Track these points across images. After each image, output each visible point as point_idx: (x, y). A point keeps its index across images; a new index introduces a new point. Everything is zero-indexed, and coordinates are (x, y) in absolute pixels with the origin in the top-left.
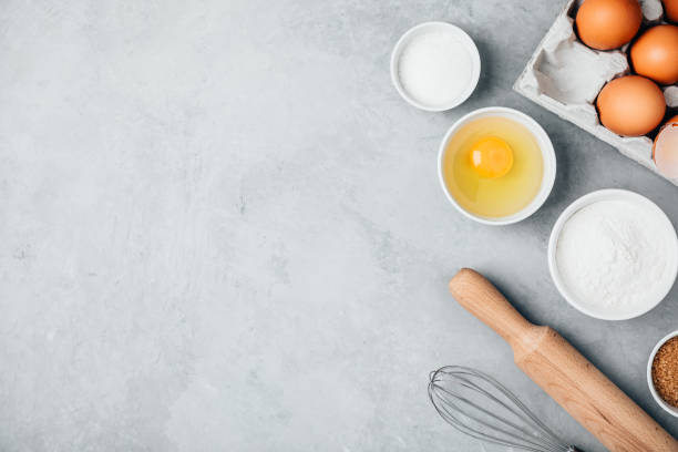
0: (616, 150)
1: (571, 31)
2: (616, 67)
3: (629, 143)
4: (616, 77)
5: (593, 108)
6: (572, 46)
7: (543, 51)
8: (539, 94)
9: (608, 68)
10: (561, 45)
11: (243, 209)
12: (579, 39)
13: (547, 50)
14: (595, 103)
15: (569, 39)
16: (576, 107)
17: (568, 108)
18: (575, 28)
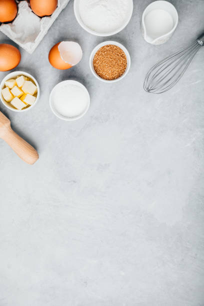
0: (63, 10)
1: (7, 25)
2: (25, 6)
3: (60, 4)
4: (30, 7)
5: (43, 18)
6: (14, 25)
7: (16, 39)
8: (34, 42)
9: (25, 10)
10: (13, 30)
11: (74, 182)
12: (11, 22)
13: (15, 37)
14: (41, 17)
15: (11, 26)
16: (41, 26)
17: (42, 30)
18: (6, 23)
